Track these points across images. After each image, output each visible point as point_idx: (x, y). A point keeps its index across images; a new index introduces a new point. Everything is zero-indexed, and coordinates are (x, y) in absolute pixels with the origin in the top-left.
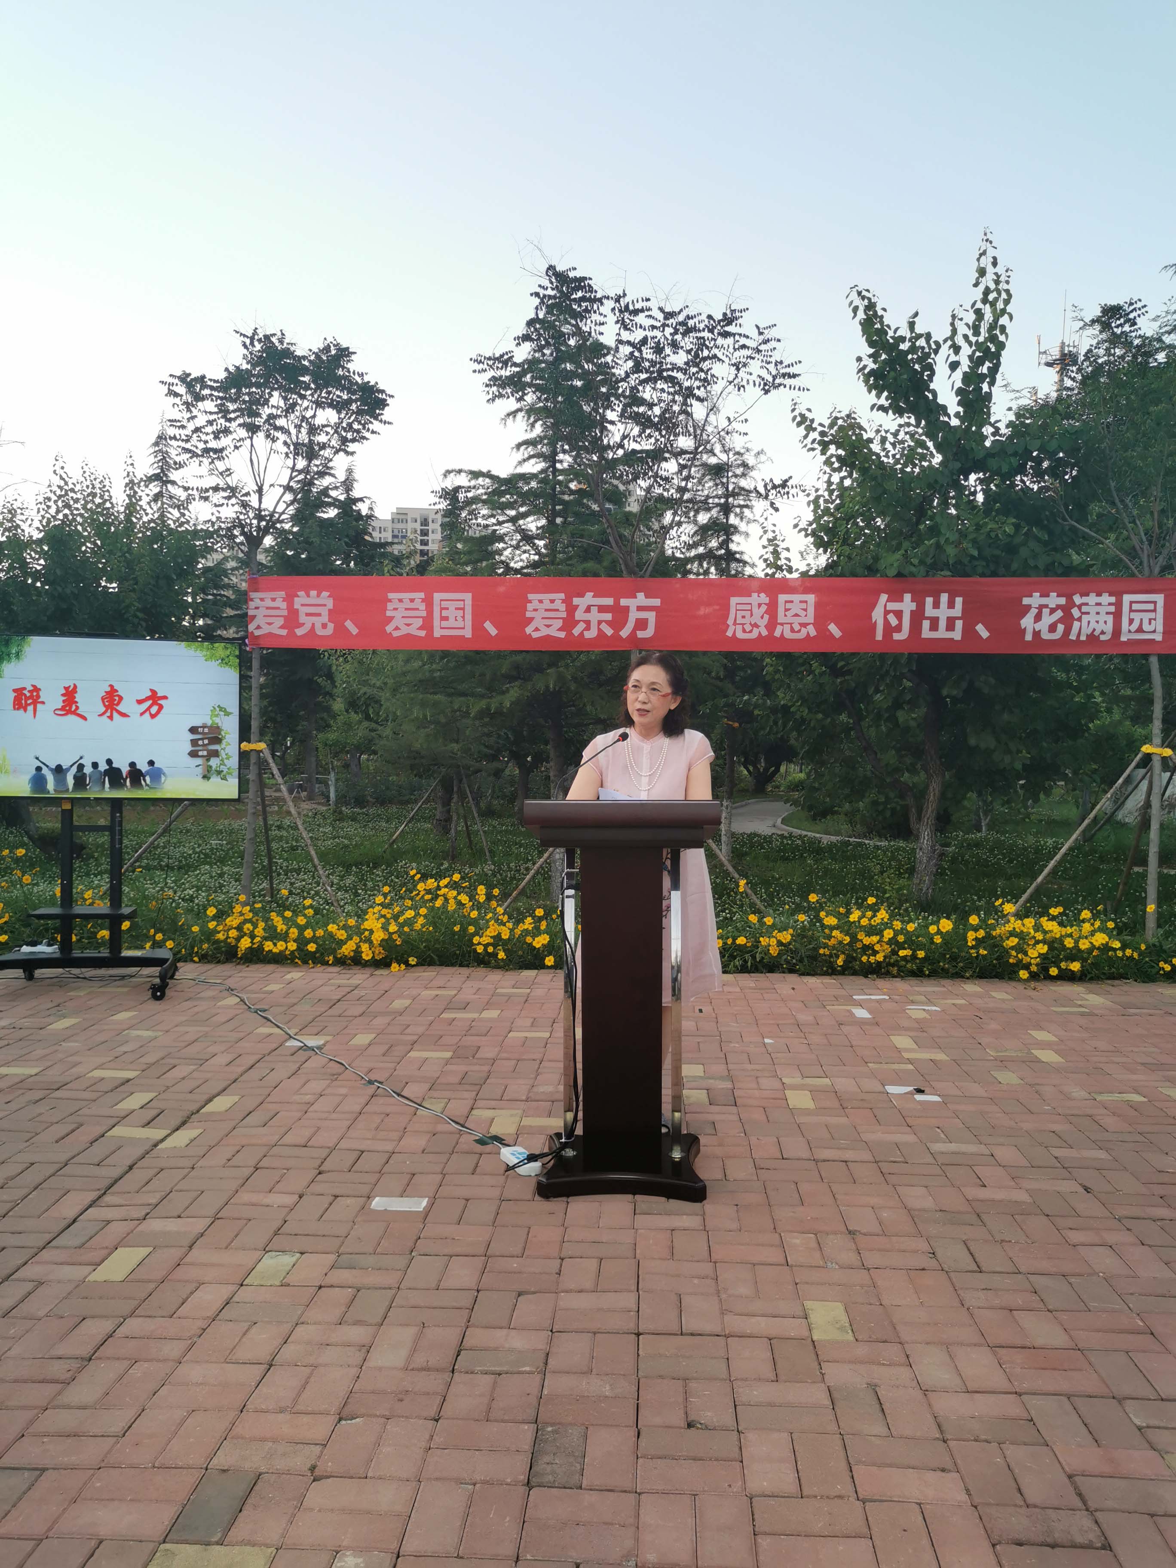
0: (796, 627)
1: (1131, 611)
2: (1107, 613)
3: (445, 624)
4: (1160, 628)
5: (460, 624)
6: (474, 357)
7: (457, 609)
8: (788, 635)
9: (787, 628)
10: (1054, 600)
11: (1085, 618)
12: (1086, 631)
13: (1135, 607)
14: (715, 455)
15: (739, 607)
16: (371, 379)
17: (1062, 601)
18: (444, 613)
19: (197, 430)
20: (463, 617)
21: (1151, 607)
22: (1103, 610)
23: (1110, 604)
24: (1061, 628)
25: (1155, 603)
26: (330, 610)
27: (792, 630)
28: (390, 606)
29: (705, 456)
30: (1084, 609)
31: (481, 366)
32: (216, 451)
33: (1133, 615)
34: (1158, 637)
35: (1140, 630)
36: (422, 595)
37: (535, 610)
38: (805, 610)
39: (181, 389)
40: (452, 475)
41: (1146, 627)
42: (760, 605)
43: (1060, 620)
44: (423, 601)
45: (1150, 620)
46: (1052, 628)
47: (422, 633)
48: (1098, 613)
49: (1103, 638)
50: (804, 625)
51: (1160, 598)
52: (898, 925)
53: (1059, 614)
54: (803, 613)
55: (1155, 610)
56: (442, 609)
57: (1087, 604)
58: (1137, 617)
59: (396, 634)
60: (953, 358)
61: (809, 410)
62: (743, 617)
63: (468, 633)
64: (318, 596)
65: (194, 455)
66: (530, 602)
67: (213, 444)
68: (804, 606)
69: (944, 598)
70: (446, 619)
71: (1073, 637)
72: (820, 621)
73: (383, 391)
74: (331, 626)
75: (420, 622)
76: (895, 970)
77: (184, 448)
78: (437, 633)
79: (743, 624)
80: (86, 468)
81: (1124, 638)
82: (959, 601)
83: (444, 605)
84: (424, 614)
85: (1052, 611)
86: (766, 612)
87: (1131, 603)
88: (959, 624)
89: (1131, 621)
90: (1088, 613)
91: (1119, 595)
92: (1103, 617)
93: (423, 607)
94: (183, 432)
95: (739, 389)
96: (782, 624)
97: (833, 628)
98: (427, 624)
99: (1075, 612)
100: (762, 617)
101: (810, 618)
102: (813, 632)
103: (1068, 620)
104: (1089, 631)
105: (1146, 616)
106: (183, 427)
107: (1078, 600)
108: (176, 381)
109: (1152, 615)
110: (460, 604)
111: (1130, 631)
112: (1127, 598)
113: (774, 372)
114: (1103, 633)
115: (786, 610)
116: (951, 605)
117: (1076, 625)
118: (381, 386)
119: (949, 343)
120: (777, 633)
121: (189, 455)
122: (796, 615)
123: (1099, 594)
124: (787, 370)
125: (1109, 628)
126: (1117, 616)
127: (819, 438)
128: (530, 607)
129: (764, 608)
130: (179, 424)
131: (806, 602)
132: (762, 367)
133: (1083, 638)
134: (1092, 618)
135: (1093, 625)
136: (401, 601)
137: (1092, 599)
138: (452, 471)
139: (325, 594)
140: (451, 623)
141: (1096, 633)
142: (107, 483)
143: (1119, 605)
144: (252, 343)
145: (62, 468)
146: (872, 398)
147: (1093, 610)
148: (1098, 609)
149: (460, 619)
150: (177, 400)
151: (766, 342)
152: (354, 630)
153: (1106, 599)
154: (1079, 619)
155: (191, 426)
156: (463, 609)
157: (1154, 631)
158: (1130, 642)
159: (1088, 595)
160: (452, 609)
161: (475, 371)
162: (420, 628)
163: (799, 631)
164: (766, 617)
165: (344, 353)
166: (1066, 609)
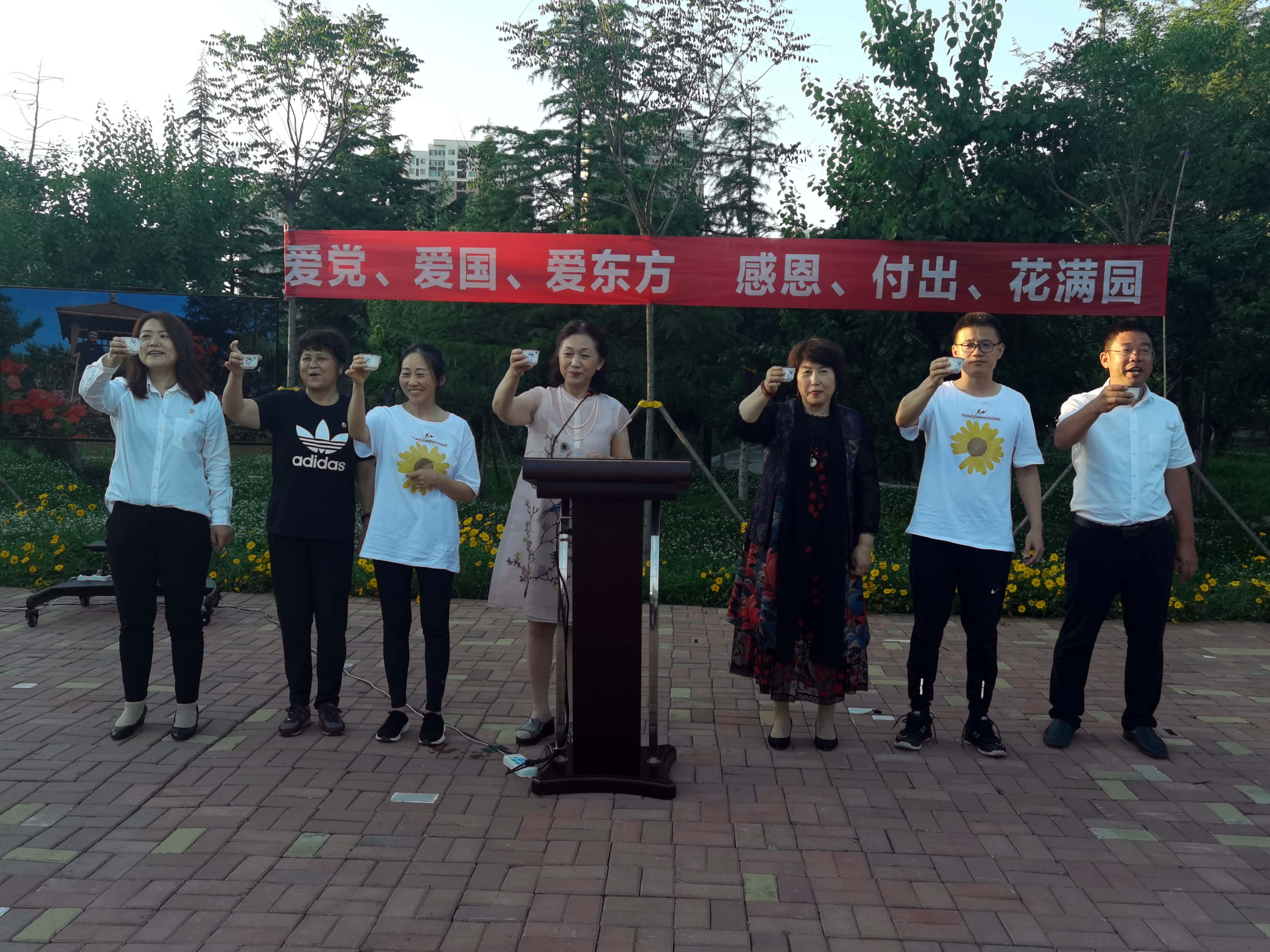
0: (802, 285)
1: (1112, 275)
2: (1090, 278)
3: (470, 277)
4: (1138, 292)
5: (485, 277)
6: (501, 25)
7: (482, 263)
8: (794, 293)
9: (793, 286)
10: (1041, 264)
11: (1069, 282)
12: (1070, 294)
13: (1116, 272)
14: (738, 109)
15: (748, 265)
16: (403, 45)
17: (1049, 265)
18: (470, 267)
19: (237, 88)
20: (488, 271)
21: (1131, 272)
22: (1086, 274)
23: (1093, 269)
24: (1047, 290)
25: (1134, 268)
26: (362, 263)
27: (798, 288)
28: (419, 259)
29: (728, 111)
30: (1069, 273)
31: (507, 34)
32: (255, 110)
33: (1114, 280)
34: (1137, 301)
35: (1120, 294)
36: (449, 249)
37: (556, 265)
38: (811, 269)
39: (222, 49)
40: (481, 131)
41: (1125, 291)
42: (768, 264)
43: (1046, 284)
44: (450, 255)
45: (1130, 284)
46: (1039, 291)
47: (449, 286)
48: (1081, 278)
49: (1085, 300)
50: (809, 283)
51: (1139, 264)
52: (883, 565)
53: (1045, 277)
54: (808, 272)
55: (1134, 276)
56: (468, 263)
57: (1071, 269)
58: (1117, 281)
59: (424, 286)
60: (952, 35)
61: (818, 80)
62: (752, 275)
63: (492, 286)
64: (351, 249)
65: (233, 113)
66: (551, 257)
67: (252, 103)
68: (809, 265)
69: (940, 260)
70: (472, 272)
71: (1058, 299)
72: (824, 281)
73: (413, 57)
74: (363, 278)
75: (446, 275)
76: (880, 607)
77: (225, 108)
78: (463, 286)
79: (752, 282)
80: (127, 112)
81: (1105, 301)
82: (953, 263)
83: (470, 258)
84: (451, 267)
85: (1039, 275)
86: (774, 271)
87: (1113, 268)
88: (953, 285)
89: (1112, 285)
90: (1072, 277)
91: (1101, 261)
92: (1084, 283)
93: (450, 260)
94: (224, 92)
95: (751, 60)
96: (789, 282)
97: (836, 286)
98: (454, 277)
99: (1061, 276)
100: (770, 275)
101: (815, 276)
102: (817, 289)
103: (1053, 283)
104: (1073, 294)
105: (1126, 281)
106: (223, 86)
107: (1063, 264)
108: (217, 41)
109: (1132, 280)
110: (485, 259)
111: (1110, 295)
112: (1108, 264)
113: (785, 44)
114: (1085, 296)
115: (793, 269)
116: (946, 267)
117: (1061, 288)
118: (411, 52)
119: (948, 20)
120: (784, 291)
121: (228, 114)
122: (802, 274)
123: (1083, 260)
124: (797, 42)
125: (1091, 291)
126: (1099, 280)
127: (827, 106)
128: (551, 262)
129: (772, 266)
130: (219, 83)
131: (811, 261)
132: (773, 38)
133: (1067, 300)
134: (1076, 282)
135: (1076, 288)
136: (429, 254)
137: (1076, 264)
138: (480, 128)
139: (357, 247)
140: (476, 276)
141: (1079, 296)
142: (147, 126)
143: (1100, 270)
144: (290, 12)
145: (105, 115)
146: (877, 70)
147: (1077, 274)
148: (1082, 273)
149: (485, 273)
150: (218, 59)
151: (777, 14)
152: (385, 282)
153: (1090, 264)
154: (1064, 283)
155: (231, 85)
156: (488, 263)
157: (1133, 295)
158: (1111, 305)
159: (1072, 260)
160: (477, 263)
161: (501, 39)
162: (447, 281)
163: (804, 289)
164: (774, 275)
165: (376, 21)
166: (1052, 273)
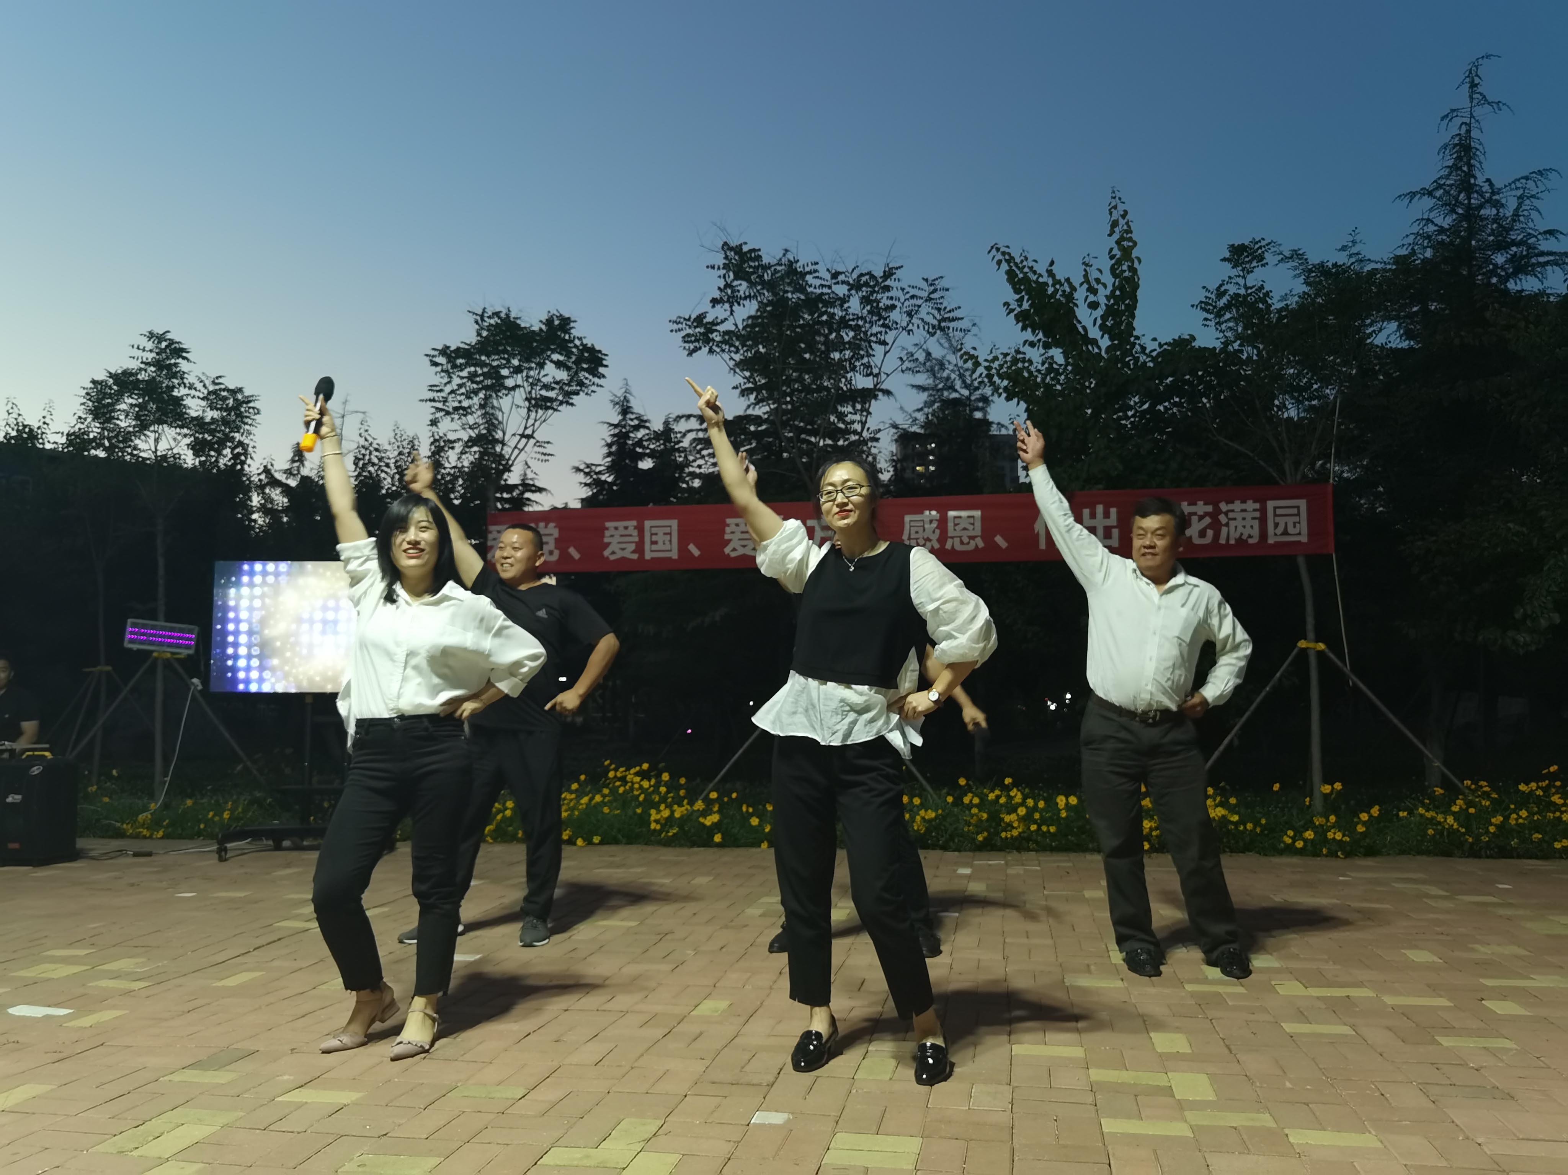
0: (966, 540)
1: (1275, 515)
2: (1253, 518)
3: (654, 547)
4: (1305, 531)
5: (668, 547)
7: (665, 534)
8: (958, 547)
9: (957, 541)
10: (1201, 508)
11: (1232, 524)
12: (1234, 535)
13: (1279, 512)
15: (912, 524)
16: (588, 342)
17: (1209, 508)
18: (654, 538)
20: (670, 541)
21: (1295, 511)
22: (1248, 516)
23: (1255, 510)
24: (1210, 533)
25: (1298, 507)
26: (556, 539)
27: (962, 543)
28: (607, 533)
30: (1231, 515)
31: (680, 326)
32: (464, 409)
33: (1278, 519)
34: (1304, 539)
35: (1285, 533)
36: (634, 523)
37: (733, 533)
38: (973, 524)
39: (442, 360)
41: (1291, 530)
42: (931, 521)
43: (1209, 526)
44: (635, 528)
45: (1294, 524)
46: (1202, 533)
47: (635, 556)
48: (1244, 519)
49: (1251, 541)
50: (972, 538)
51: (1302, 504)
53: (1207, 520)
54: (971, 527)
55: (1298, 514)
56: (652, 534)
57: (1233, 511)
58: (1281, 521)
59: (612, 558)
60: (1092, 298)
61: (974, 349)
62: (917, 532)
63: (674, 555)
65: (448, 413)
66: (728, 525)
67: (465, 404)
68: (971, 520)
69: (1100, 509)
70: (656, 543)
71: (1222, 541)
72: (987, 534)
73: (600, 351)
74: (557, 553)
75: (632, 547)
77: (437, 408)
78: (648, 556)
81: (1271, 541)
82: (1113, 511)
83: (654, 530)
84: (637, 539)
85: (1201, 518)
86: (937, 528)
87: (1275, 508)
88: (1115, 532)
89: (1276, 525)
90: (1235, 519)
91: (1262, 501)
92: (1248, 523)
93: (635, 533)
96: (952, 538)
97: (999, 539)
98: (640, 548)
99: (1223, 518)
100: (934, 532)
101: (978, 531)
102: (981, 544)
103: (1216, 525)
104: (1237, 535)
105: (1290, 520)
106: (441, 391)
107: (1223, 507)
108: (436, 353)
109: (1296, 519)
110: (668, 530)
111: (1275, 534)
112: (1271, 504)
113: (938, 317)
114: (1250, 536)
115: (956, 525)
116: (1107, 515)
117: (1224, 530)
118: (597, 348)
119: (1085, 286)
120: (948, 546)
122: (965, 529)
123: (1244, 501)
124: (951, 315)
125: (1256, 532)
126: (1263, 520)
128: (728, 530)
129: (934, 525)
130: (438, 388)
131: (973, 517)
132: (928, 313)
133: (1232, 542)
134: (1239, 523)
135: (1240, 529)
136: (616, 528)
137: (1237, 505)
139: (552, 525)
140: (660, 546)
141: (1244, 537)
143: (1263, 511)
144: (483, 320)
147: (1239, 516)
148: (1244, 514)
149: (667, 543)
150: (439, 369)
152: (576, 555)
153: (1251, 505)
154: (1227, 525)
156: (670, 534)
157: (1299, 534)
158: (1278, 545)
159: (1233, 503)
160: (661, 534)
162: (634, 552)
163: (968, 543)
164: (938, 532)
165: (566, 323)
166: (1214, 515)
